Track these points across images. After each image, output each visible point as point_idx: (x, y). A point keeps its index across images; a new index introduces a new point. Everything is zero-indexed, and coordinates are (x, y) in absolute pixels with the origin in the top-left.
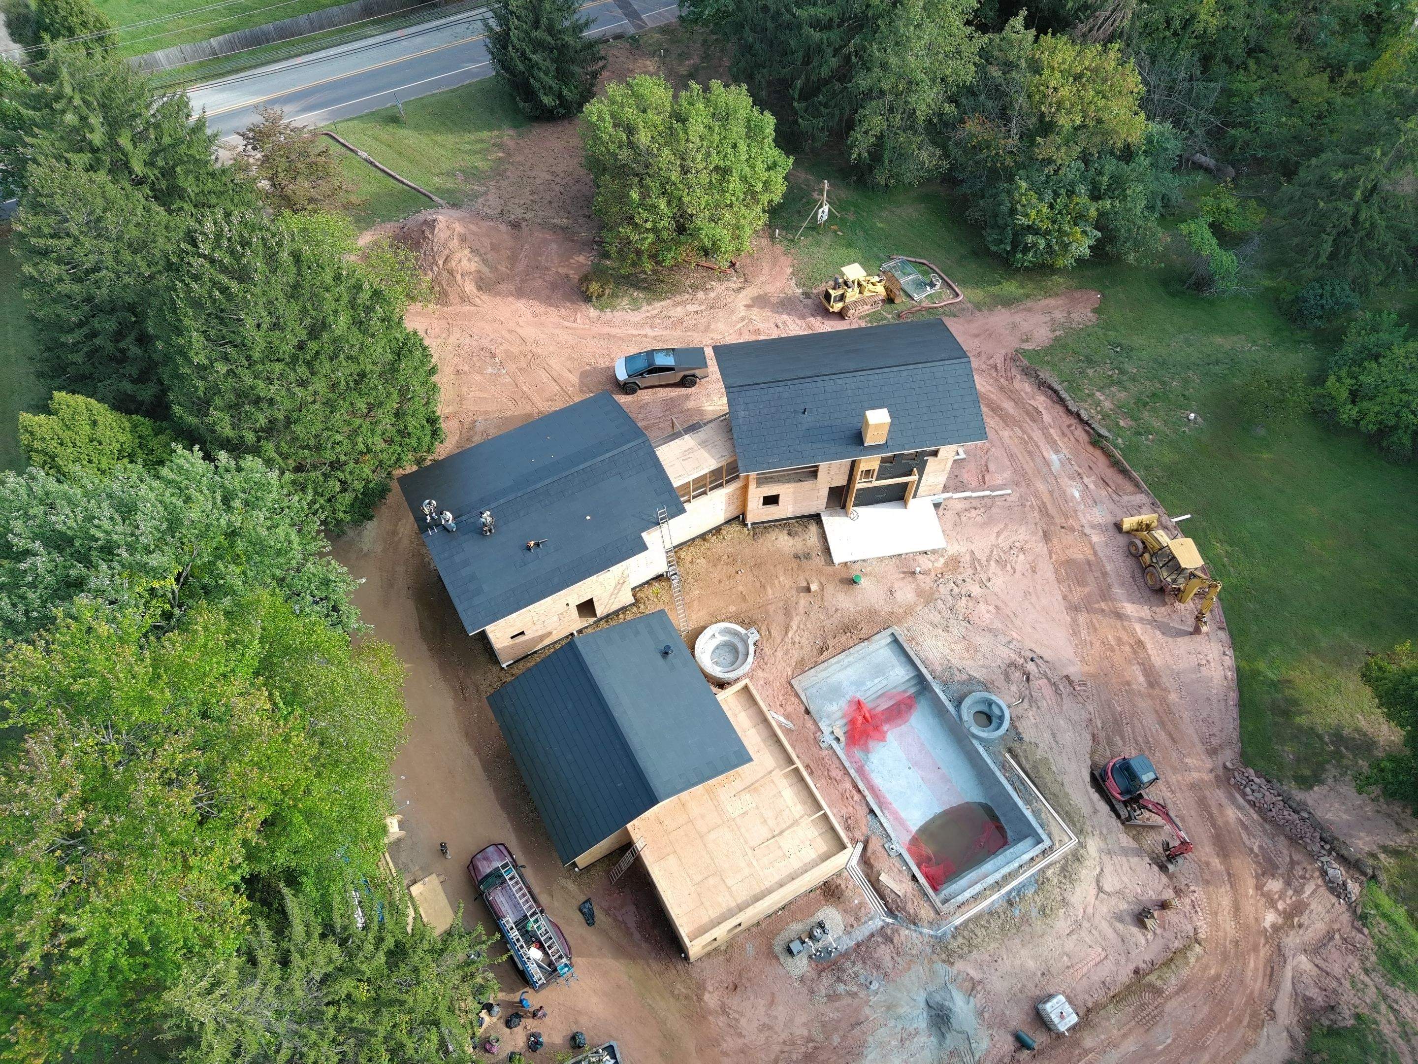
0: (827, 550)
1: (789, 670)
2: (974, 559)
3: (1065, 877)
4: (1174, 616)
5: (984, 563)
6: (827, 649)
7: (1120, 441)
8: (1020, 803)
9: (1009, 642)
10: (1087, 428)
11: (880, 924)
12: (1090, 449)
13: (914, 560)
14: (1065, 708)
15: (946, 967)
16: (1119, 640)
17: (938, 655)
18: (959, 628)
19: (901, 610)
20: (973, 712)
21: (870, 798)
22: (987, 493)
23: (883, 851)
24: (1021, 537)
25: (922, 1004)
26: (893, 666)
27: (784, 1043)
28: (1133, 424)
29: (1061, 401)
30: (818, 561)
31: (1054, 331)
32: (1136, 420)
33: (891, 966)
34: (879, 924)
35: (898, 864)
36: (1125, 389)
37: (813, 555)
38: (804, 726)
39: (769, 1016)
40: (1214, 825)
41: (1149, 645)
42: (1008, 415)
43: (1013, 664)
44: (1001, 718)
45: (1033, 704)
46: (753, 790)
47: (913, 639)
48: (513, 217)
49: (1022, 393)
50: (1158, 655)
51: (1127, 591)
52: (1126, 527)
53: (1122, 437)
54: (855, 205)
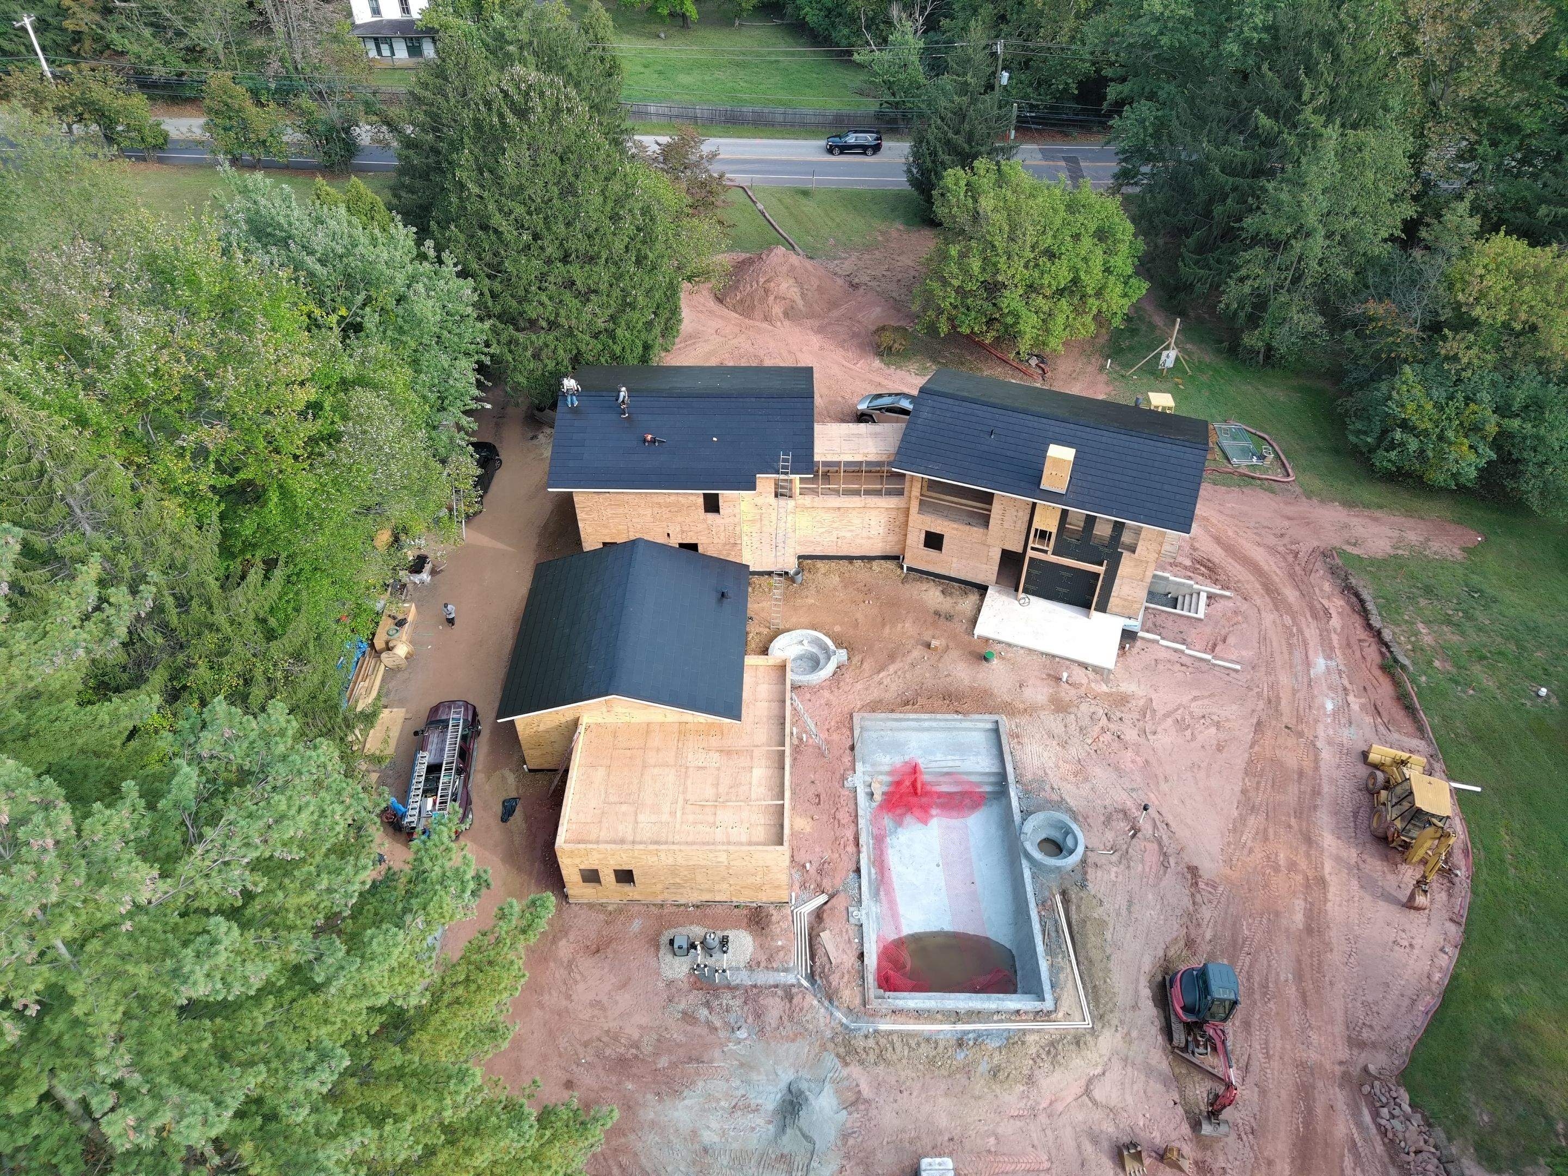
0: (974, 621)
1: (859, 704)
2: (1148, 707)
3: (1049, 1053)
4: (1390, 877)
5: (1159, 716)
6: (914, 704)
7: (1423, 678)
8: (1040, 948)
9: (1133, 790)
10: (1384, 650)
11: (794, 981)
12: (1378, 673)
13: (1067, 667)
14: (1163, 884)
15: (839, 1064)
16: (1292, 866)
17: (1037, 764)
18: (1078, 750)
19: (1021, 706)
20: (1039, 831)
21: (864, 855)
22: (1210, 658)
23: (845, 913)
24: (1224, 713)
25: (783, 1085)
26: (978, 754)
27: (608, 1032)
28: (1454, 671)
29: (1364, 613)
30: (960, 627)
31: (1398, 548)
32: (1460, 668)
33: (773, 1025)
34: (790, 979)
35: (852, 931)
36: (1463, 634)
37: (956, 619)
38: (839, 758)
39: (610, 997)
40: (1307, 1124)
41: (1333, 891)
42: (1284, 601)
43: (1125, 813)
44: (1071, 852)
45: (1124, 862)
46: (726, 752)
47: (1018, 737)
48: (856, 280)
49: (1317, 590)
50: (1340, 905)
51: (1338, 823)
52: (1373, 757)
53: (1429, 676)
54: (1215, 370)
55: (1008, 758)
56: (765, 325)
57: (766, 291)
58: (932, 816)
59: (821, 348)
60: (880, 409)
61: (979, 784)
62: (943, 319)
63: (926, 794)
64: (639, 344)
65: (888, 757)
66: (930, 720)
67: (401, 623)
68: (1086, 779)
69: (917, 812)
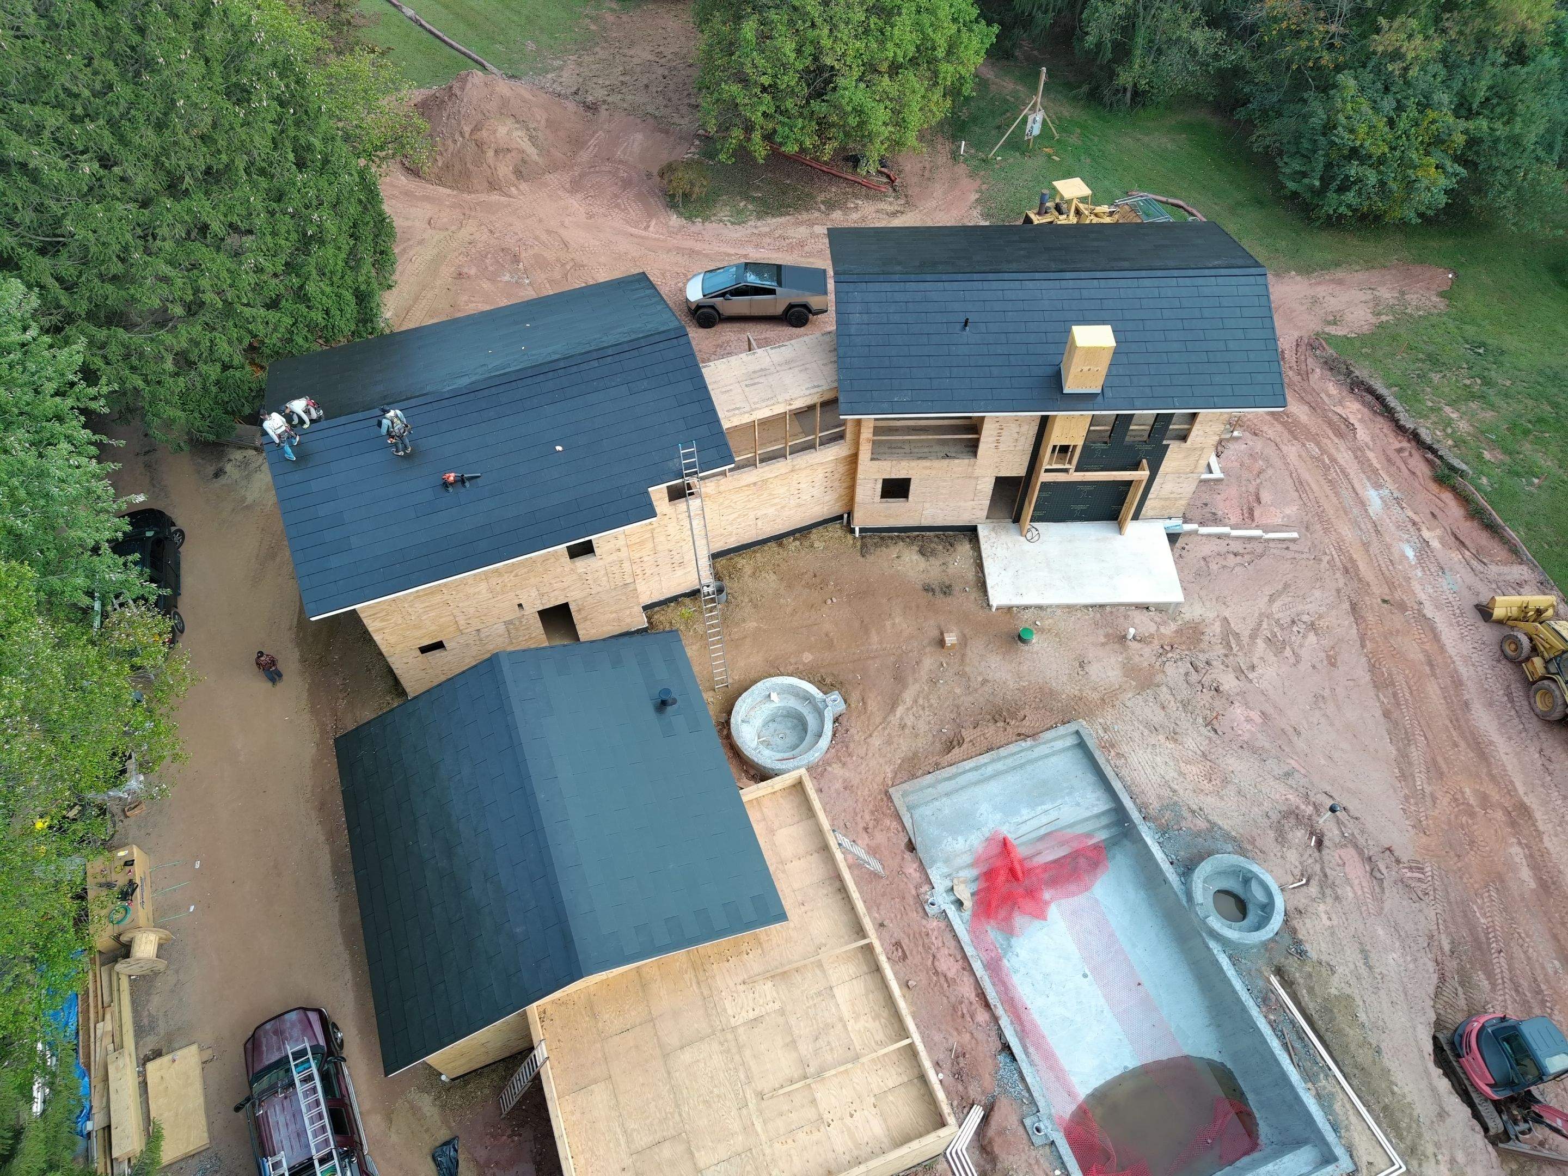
0: (982, 585)
1: (889, 771)
2: (1228, 635)
5: (1245, 640)
6: (960, 745)
7: (1484, 480)
8: (1294, 1075)
9: (1288, 775)
10: (1430, 456)
12: (1433, 487)
13: (1126, 617)
14: (1387, 906)
16: (1484, 799)
17: (1155, 779)
18: (1195, 740)
19: (1096, 696)
20: (1213, 888)
21: (1005, 1022)
22: (1258, 533)
23: (1021, 1129)
24: (1311, 608)
28: (1507, 459)
29: (1388, 413)
30: (967, 600)
31: (1379, 314)
32: (1511, 454)
35: (1045, 1161)
36: (1492, 407)
37: (957, 589)
38: (901, 872)
41: (1539, 815)
42: (1297, 423)
43: (1292, 814)
44: (1267, 908)
45: (1328, 891)
46: (781, 976)
47: (1113, 746)
48: (590, 99)
49: (1323, 395)
50: (1556, 836)
51: (1499, 718)
52: (1498, 613)
53: (1487, 476)
54: (1083, 127)
55: (1117, 786)
56: (495, 197)
57: (480, 145)
58: (1047, 903)
59: (590, 216)
60: (723, 295)
61: (1089, 835)
62: (757, 136)
63: (1028, 872)
64: (348, 296)
65: (961, 839)
66: (993, 761)
67: (127, 893)
68: (1225, 781)
69: (1028, 904)
